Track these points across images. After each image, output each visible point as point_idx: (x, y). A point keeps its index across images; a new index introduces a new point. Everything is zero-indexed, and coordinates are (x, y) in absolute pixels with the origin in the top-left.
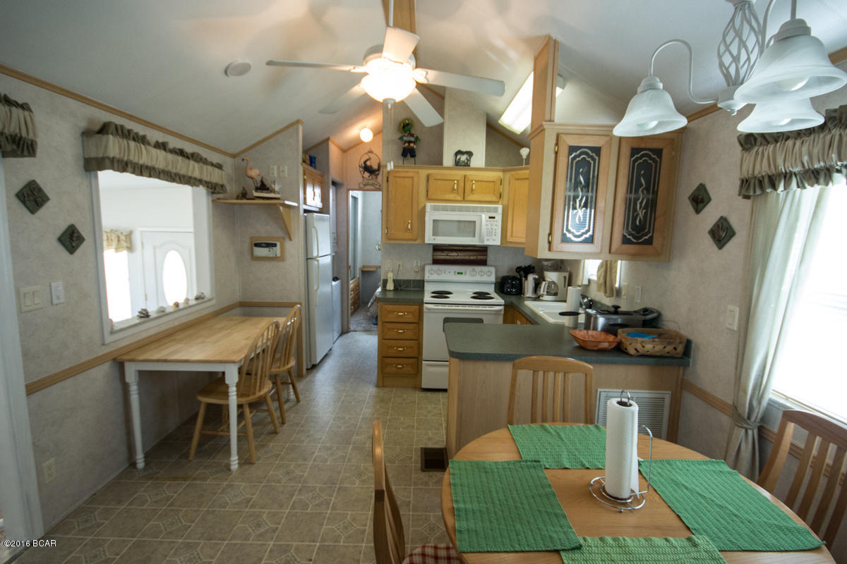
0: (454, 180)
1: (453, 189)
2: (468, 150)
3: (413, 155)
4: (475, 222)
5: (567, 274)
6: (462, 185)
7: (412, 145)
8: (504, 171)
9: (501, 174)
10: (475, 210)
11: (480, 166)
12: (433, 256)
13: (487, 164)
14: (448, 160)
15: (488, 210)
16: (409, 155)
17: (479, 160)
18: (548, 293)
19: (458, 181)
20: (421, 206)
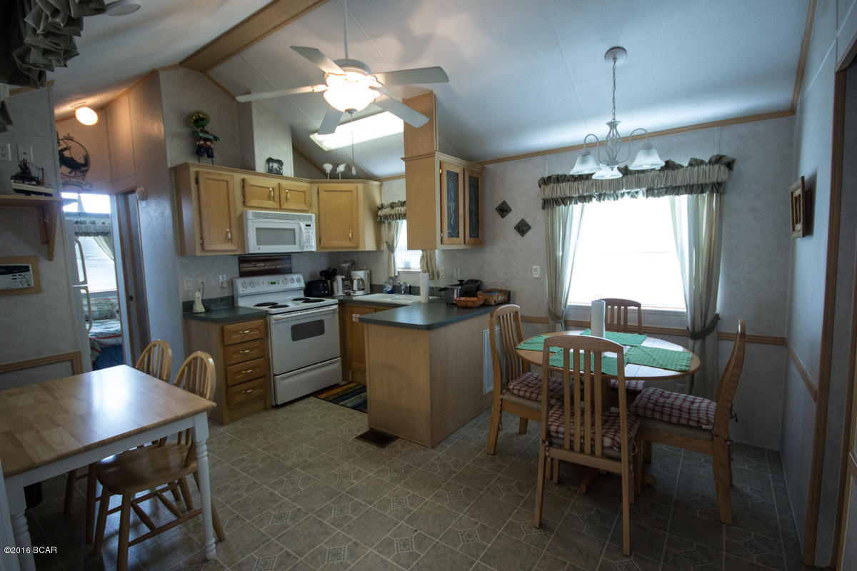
0: (269, 188)
1: (269, 196)
2: (279, 159)
3: (211, 156)
4: (294, 230)
5: (368, 272)
6: (277, 193)
7: (209, 143)
8: (310, 183)
9: (308, 185)
10: (293, 218)
11: (290, 176)
12: (240, 268)
13: (295, 175)
14: (260, 166)
15: (305, 218)
16: (205, 155)
17: (288, 169)
18: (359, 289)
19: (273, 189)
20: (238, 213)
